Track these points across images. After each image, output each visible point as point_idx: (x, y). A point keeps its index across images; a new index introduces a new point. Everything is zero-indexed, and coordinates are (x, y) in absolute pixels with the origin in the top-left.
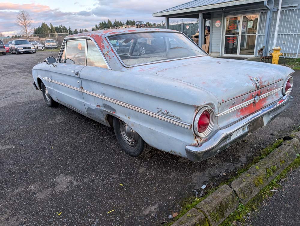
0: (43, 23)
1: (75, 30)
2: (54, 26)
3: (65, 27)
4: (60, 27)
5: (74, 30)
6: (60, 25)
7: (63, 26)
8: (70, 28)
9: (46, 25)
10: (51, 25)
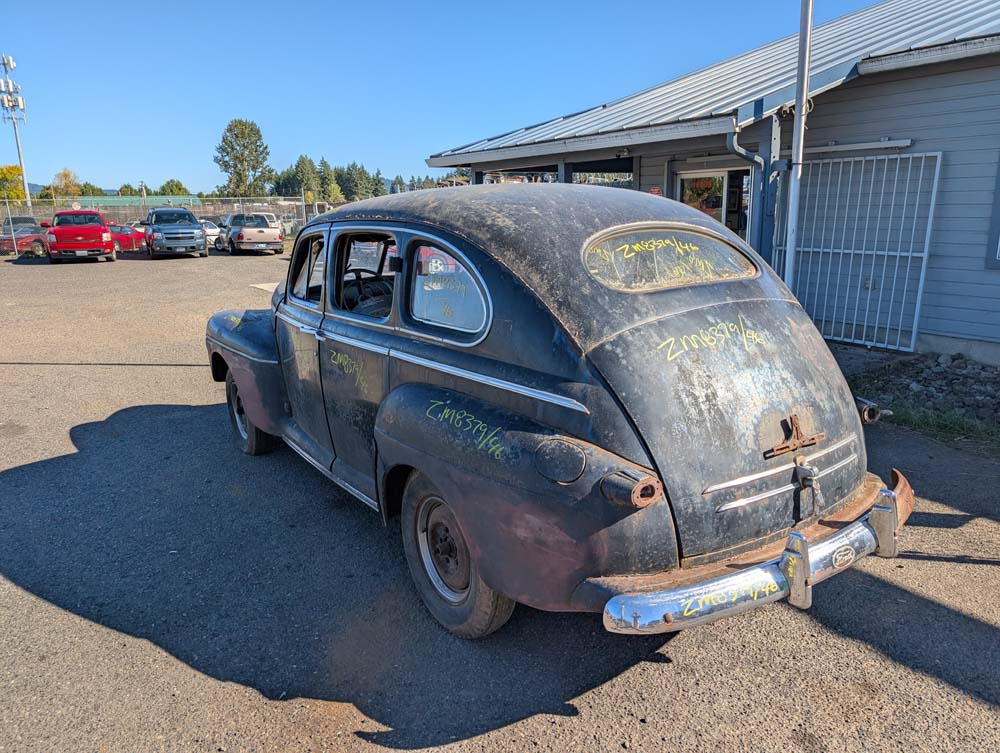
0: (301, 156)
1: (397, 178)
2: (332, 168)
3: (365, 169)
4: (349, 169)
5: (394, 179)
6: (351, 163)
7: (359, 166)
8: (379, 173)
9: (311, 162)
10: (324, 163)
